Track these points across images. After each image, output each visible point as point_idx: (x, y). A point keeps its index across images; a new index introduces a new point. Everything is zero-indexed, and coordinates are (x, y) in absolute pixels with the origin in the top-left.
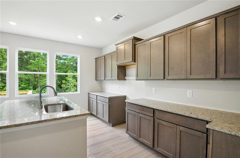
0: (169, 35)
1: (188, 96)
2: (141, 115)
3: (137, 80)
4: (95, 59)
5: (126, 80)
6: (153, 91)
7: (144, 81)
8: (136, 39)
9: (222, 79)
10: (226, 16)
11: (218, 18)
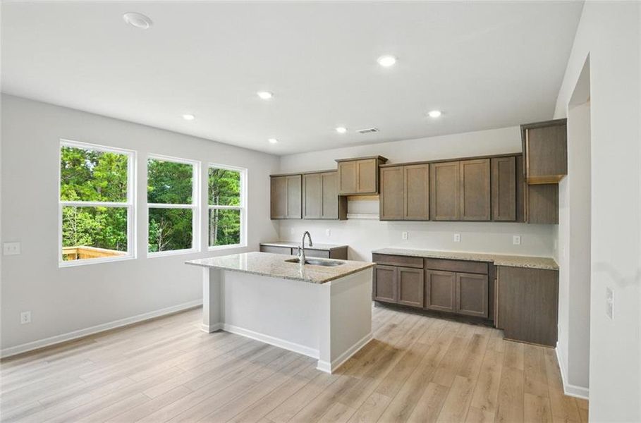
0: (437, 165)
1: (455, 240)
2: (402, 269)
3: (381, 220)
4: (270, 178)
5: (347, 219)
6: (403, 236)
7: (386, 222)
8: (382, 160)
9: (496, 221)
10: (500, 160)
11: (492, 160)
